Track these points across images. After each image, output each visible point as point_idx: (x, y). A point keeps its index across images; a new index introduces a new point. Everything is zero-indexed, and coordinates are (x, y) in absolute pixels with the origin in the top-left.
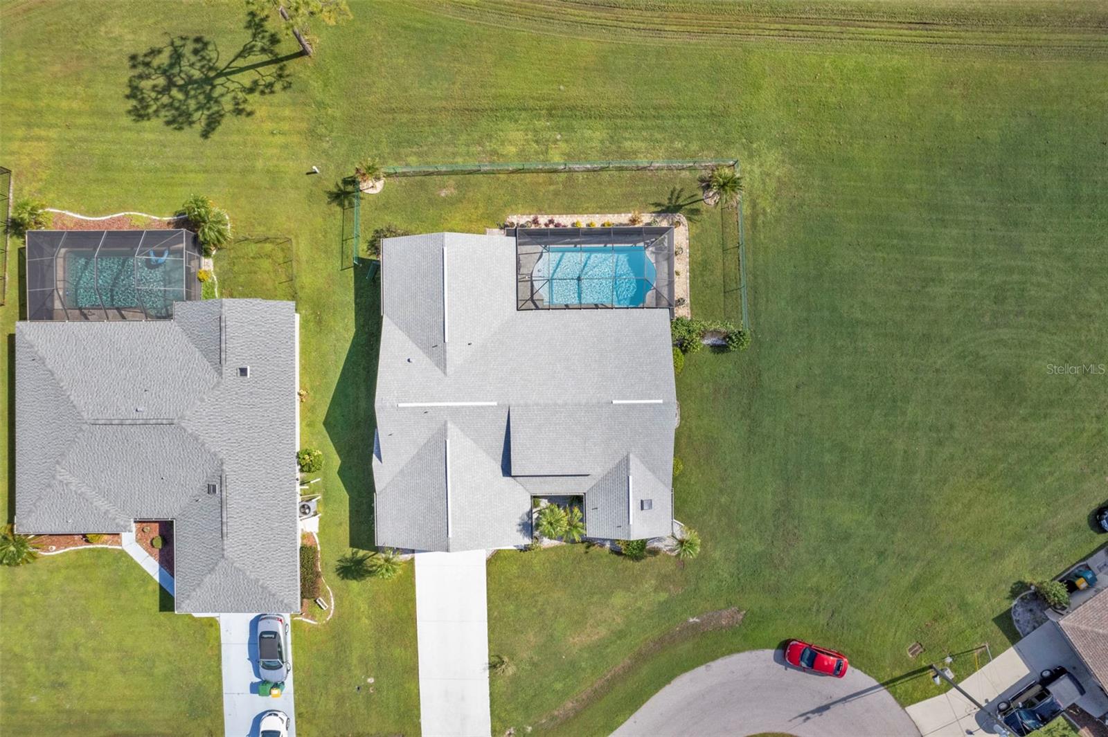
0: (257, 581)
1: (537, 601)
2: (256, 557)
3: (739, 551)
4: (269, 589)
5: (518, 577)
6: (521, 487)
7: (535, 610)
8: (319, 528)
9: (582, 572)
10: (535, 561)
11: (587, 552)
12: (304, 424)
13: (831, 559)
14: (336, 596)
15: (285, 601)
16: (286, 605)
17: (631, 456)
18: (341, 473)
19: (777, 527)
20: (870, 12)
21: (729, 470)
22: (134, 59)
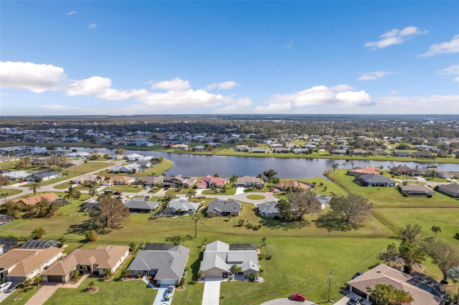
1: (231, 288)
3: (276, 283)
5: (227, 285)
6: (229, 265)
19: (283, 280)
22: (167, 238)
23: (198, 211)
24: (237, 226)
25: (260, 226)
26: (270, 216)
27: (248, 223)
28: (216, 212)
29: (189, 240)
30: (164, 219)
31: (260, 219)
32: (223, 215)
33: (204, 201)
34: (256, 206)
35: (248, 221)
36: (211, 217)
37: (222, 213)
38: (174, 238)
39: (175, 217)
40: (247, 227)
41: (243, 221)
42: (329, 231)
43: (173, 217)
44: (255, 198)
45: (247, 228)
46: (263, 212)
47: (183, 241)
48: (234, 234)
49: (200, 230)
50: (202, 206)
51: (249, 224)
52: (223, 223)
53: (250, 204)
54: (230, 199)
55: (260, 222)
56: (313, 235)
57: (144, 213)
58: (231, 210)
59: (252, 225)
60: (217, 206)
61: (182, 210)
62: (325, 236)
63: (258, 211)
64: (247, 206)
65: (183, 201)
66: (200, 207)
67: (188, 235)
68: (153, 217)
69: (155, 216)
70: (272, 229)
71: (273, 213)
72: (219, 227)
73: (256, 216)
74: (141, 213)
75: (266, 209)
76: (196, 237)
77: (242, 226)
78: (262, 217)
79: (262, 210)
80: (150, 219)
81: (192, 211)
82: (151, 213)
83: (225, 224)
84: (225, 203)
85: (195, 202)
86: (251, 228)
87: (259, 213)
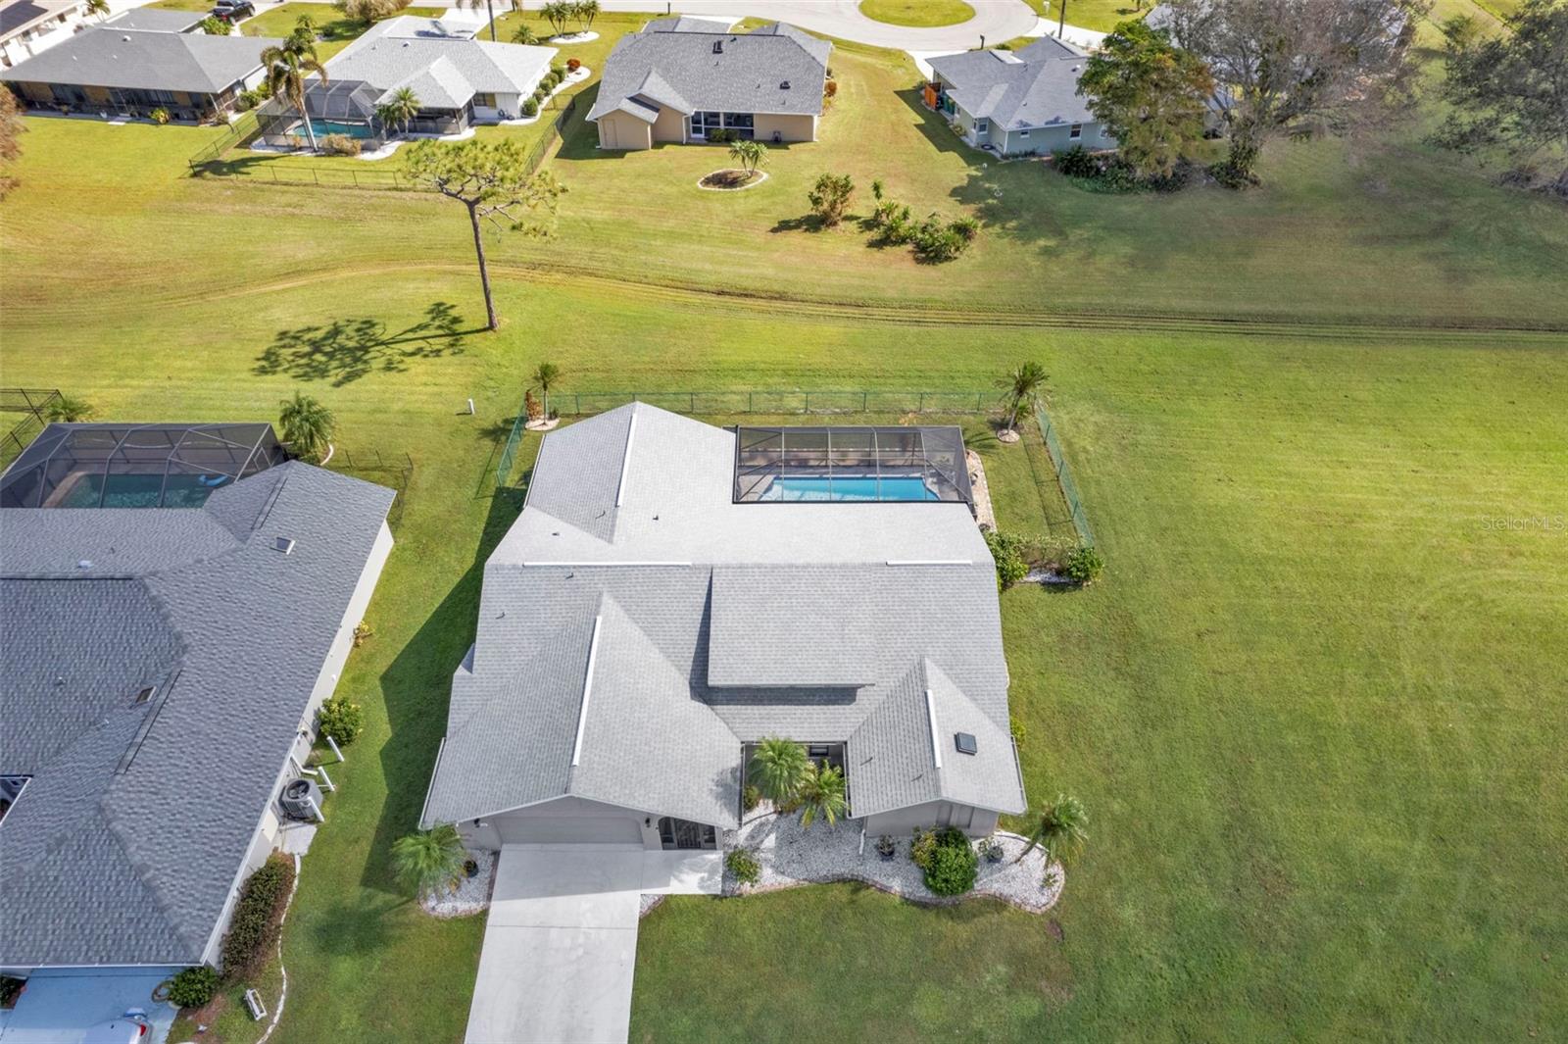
0: (141, 869)
1: (743, 1008)
2: (165, 822)
3: (1173, 910)
4: (159, 893)
5: (706, 953)
6: (723, 724)
7: (738, 1030)
8: (311, 847)
9: (843, 942)
10: (743, 919)
11: (853, 902)
12: (348, 676)
13: (1376, 932)
14: (293, 990)
15: (182, 929)
16: (180, 939)
17: (928, 662)
18: (387, 754)
19: (1238, 860)
20: (1165, 312)
21: (1116, 756)
22: (283, 335)
23: (546, 100)
24: (797, 224)
25: (963, 230)
26: (1025, 144)
27: (879, 205)
28: (651, 116)
29: (437, 353)
30: (303, 166)
31: (955, 169)
32: (707, 131)
33: (592, 36)
34: (929, 75)
35: (877, 188)
36: (618, 153)
37: (696, 119)
38: (336, 331)
39: (378, 155)
40: (875, 234)
41: (844, 188)
42: (1455, 276)
43: (367, 156)
44: (911, 14)
45: (872, 244)
46: (982, 112)
47: (389, 367)
48: (781, 297)
49: (538, 257)
50: (573, 66)
51: (889, 211)
52: (702, 196)
53: (886, 53)
54: (759, 21)
55: (961, 194)
56: (1343, 310)
57: (176, 118)
58: (763, 104)
59: (905, 215)
60: (666, 74)
61: (426, 100)
62: (1435, 324)
63: (944, 104)
64: (864, 66)
65: (443, 36)
66: (557, 75)
67: (439, 310)
68: (232, 155)
69: (246, 143)
70: (1046, 252)
71: (1054, 127)
72: (672, 236)
73: (931, 147)
74: (157, 123)
75: (998, 92)
76: (491, 327)
77: (835, 224)
78: (971, 156)
79: (974, 103)
80: (210, 167)
81: (500, 103)
82: (223, 122)
83: (717, 207)
84: (718, 49)
85: (522, 37)
86: (903, 241)
87: (945, 123)
